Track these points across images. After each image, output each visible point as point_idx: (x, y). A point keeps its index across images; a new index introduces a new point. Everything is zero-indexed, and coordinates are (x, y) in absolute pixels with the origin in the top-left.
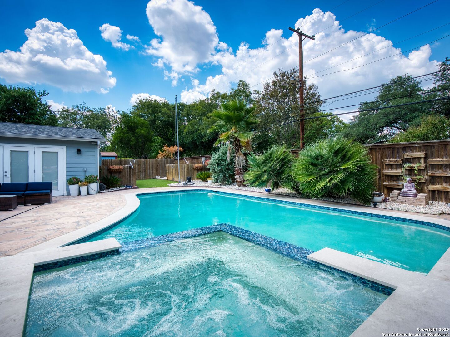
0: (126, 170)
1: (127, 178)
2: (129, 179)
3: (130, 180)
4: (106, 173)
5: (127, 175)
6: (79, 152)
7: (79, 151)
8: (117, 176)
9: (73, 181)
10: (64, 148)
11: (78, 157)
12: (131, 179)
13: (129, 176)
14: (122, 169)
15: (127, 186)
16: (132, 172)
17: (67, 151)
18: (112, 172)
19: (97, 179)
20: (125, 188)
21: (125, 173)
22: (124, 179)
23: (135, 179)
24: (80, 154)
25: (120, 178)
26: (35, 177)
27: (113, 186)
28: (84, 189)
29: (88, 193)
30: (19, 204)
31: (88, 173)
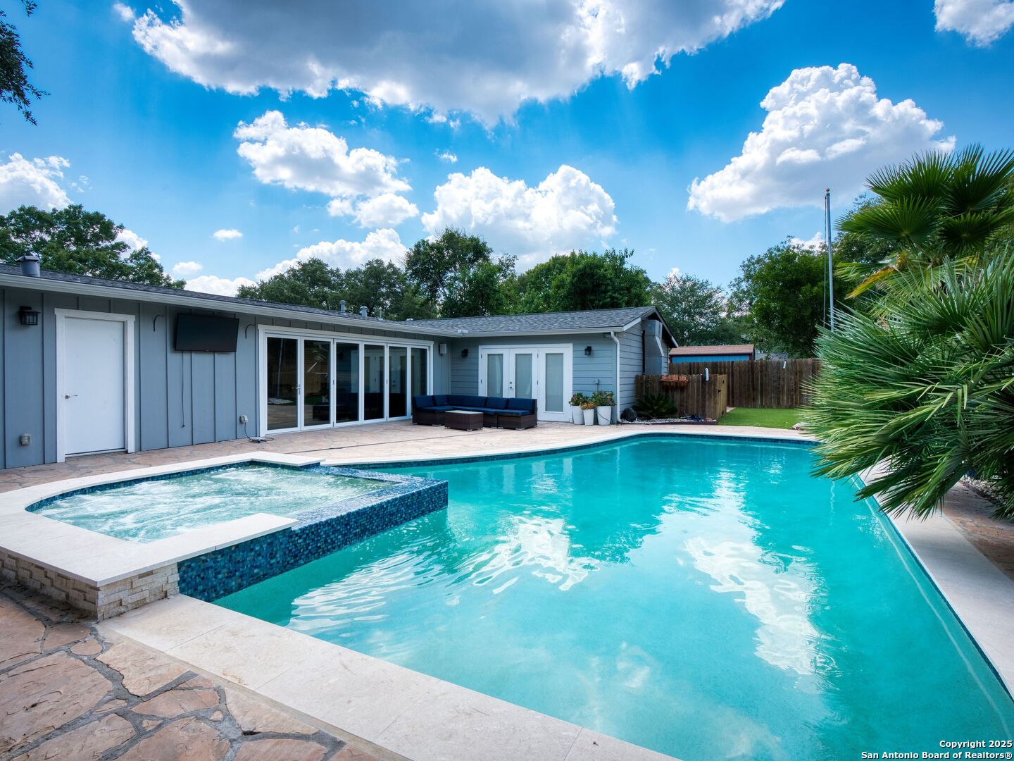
0: (696, 384)
1: (698, 402)
2: (700, 403)
3: (704, 406)
4: (658, 389)
5: (698, 395)
6: (588, 352)
7: (589, 350)
8: (677, 396)
10: (571, 346)
11: (587, 360)
12: (707, 403)
13: (700, 397)
14: (683, 382)
15: (693, 417)
16: (707, 389)
17: (573, 351)
18: (667, 387)
19: (611, 399)
20: (686, 421)
21: (693, 390)
22: (690, 402)
23: (716, 403)
24: (589, 354)
25: (682, 400)
26: (538, 392)
27: (661, 416)
28: (589, 414)
29: (596, 422)
30: (488, 425)
31: (602, 388)
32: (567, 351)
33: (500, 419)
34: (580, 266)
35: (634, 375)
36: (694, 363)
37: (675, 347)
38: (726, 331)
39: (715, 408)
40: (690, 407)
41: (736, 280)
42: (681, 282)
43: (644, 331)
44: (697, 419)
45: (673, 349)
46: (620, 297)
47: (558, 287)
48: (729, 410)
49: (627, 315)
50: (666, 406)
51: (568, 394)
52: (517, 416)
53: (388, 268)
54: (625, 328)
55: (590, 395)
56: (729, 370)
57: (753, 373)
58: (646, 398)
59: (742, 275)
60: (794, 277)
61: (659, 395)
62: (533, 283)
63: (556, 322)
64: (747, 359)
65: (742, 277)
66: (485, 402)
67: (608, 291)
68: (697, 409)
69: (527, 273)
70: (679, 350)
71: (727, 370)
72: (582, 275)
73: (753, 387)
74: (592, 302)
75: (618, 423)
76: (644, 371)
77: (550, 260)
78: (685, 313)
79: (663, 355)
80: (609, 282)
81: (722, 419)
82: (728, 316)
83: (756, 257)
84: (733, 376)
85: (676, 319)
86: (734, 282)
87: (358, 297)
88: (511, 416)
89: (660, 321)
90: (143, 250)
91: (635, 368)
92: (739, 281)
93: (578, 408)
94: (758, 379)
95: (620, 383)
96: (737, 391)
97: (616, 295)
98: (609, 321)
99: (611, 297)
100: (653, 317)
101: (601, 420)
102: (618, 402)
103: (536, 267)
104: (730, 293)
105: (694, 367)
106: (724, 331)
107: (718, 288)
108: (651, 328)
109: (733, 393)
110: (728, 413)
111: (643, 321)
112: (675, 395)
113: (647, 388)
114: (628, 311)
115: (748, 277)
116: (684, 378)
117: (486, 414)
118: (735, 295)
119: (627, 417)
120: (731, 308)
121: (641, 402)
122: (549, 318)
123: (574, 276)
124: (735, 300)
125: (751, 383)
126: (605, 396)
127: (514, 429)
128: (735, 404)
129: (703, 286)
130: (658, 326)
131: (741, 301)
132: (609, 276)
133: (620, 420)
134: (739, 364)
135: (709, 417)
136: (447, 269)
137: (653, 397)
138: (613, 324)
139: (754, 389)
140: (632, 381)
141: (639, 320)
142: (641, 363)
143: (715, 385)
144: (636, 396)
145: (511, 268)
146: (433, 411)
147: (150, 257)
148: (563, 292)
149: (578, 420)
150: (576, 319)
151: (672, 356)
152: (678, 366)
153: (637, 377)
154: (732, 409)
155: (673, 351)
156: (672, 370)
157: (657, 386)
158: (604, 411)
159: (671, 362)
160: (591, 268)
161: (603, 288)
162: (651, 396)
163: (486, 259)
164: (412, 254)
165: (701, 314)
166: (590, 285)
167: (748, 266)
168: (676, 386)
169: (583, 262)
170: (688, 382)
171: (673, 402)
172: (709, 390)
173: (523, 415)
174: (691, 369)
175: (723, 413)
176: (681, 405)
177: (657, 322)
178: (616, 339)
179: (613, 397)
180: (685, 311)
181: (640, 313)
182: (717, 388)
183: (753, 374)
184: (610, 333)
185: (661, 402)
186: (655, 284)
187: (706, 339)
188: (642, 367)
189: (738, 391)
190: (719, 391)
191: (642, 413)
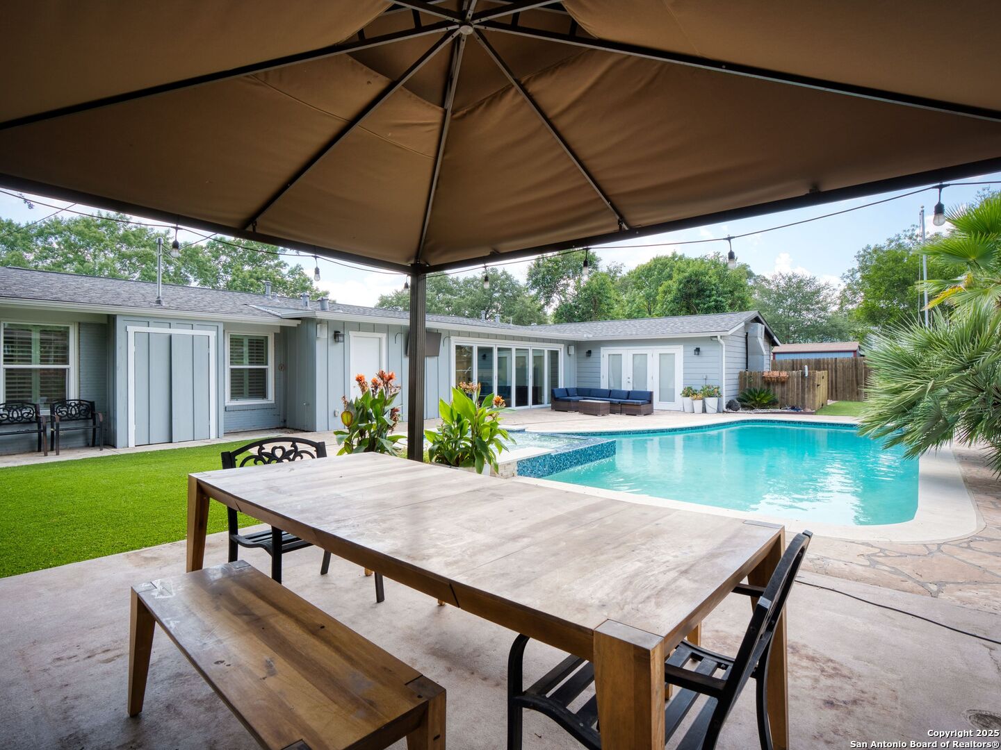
0: (795, 379)
1: (798, 394)
2: (800, 395)
3: (803, 398)
4: (760, 384)
5: (798, 389)
6: (697, 353)
7: (698, 350)
8: (778, 389)
9: (689, 393)
10: (681, 347)
11: (696, 358)
12: (806, 396)
13: (800, 391)
14: (784, 378)
15: (793, 408)
16: (806, 384)
17: (684, 351)
18: (768, 382)
19: (718, 392)
20: (786, 411)
21: (794, 384)
22: (790, 395)
23: (814, 396)
24: (698, 354)
25: (783, 393)
26: (652, 386)
27: (763, 406)
28: (698, 405)
29: (704, 411)
30: (613, 412)
31: (709, 383)
32: (678, 352)
33: (624, 407)
34: (687, 274)
35: (738, 371)
36: (797, 360)
37: (777, 345)
38: (835, 326)
39: (814, 401)
40: (790, 399)
41: (849, 271)
42: (787, 279)
43: (747, 333)
44: (795, 409)
45: (776, 347)
46: (723, 300)
47: (665, 292)
48: (830, 402)
49: (731, 320)
50: (768, 397)
51: (679, 388)
52: (638, 405)
53: (502, 275)
54: (730, 333)
55: (699, 388)
56: (832, 366)
57: (857, 369)
58: (750, 392)
59: (856, 265)
60: (901, 277)
61: (761, 389)
62: (635, 283)
63: (667, 327)
64: (851, 355)
65: (856, 268)
66: (609, 394)
67: (713, 295)
68: (797, 401)
69: (629, 274)
70: (782, 348)
71: (830, 366)
72: (688, 282)
73: (857, 380)
74: (697, 305)
75: (724, 412)
76: (747, 368)
77: (651, 260)
78: (790, 310)
79: (765, 353)
80: (714, 287)
81: (823, 409)
82: (841, 309)
83: (873, 247)
84: (836, 371)
85: (781, 315)
86: (847, 273)
87: (477, 302)
88: (633, 405)
89: (762, 324)
90: (297, 266)
91: (739, 365)
92: (853, 272)
93: (689, 399)
94: (862, 374)
95: (726, 378)
96: (840, 386)
97: (720, 299)
98: (715, 326)
99: (716, 301)
100: (757, 320)
101: (708, 409)
102: (724, 394)
103: (638, 267)
104: (843, 286)
105: (797, 363)
106: (833, 326)
107: (826, 284)
108: (753, 330)
109: (836, 388)
110: (829, 406)
111: (746, 324)
112: (776, 389)
113: (750, 383)
114: (732, 315)
115: (862, 269)
116: (784, 374)
117: (612, 403)
118: (849, 287)
119: (731, 406)
120: (844, 299)
121: (744, 394)
122: (660, 323)
123: (680, 283)
124: (848, 293)
125: (854, 379)
126: (712, 389)
127: (635, 415)
128: (839, 397)
129: (809, 282)
130: (760, 328)
131: (855, 293)
132: (714, 282)
133: (725, 410)
134: (842, 361)
135: (808, 408)
136: (562, 277)
137: (756, 391)
138: (719, 329)
139: (858, 384)
140: (736, 376)
141: (743, 324)
142: (744, 361)
143: (814, 380)
144: (740, 389)
145: (618, 274)
146: (569, 401)
147: (303, 273)
148: (670, 297)
149: (688, 409)
150: (685, 323)
151: (774, 353)
152: (781, 363)
153: (741, 373)
154: (834, 402)
155: (776, 349)
156: (774, 367)
157: (759, 381)
158: (712, 402)
159: (774, 358)
160: (696, 275)
161: (708, 292)
162: (754, 390)
163: (595, 267)
164: (533, 267)
165: (808, 309)
166: (695, 290)
167: (864, 256)
168: (777, 381)
169: (689, 270)
170: (788, 378)
171: (774, 394)
172: (808, 384)
173: (643, 404)
174: (794, 366)
175: (822, 405)
176: (782, 397)
177: (759, 325)
178: (722, 341)
179: (719, 390)
180: (791, 308)
181: (744, 318)
182: (816, 382)
183: (856, 371)
184: (716, 337)
185: (763, 395)
186: (759, 276)
187: (813, 335)
188: (745, 365)
189: (842, 386)
190: (818, 385)
191: (745, 403)
